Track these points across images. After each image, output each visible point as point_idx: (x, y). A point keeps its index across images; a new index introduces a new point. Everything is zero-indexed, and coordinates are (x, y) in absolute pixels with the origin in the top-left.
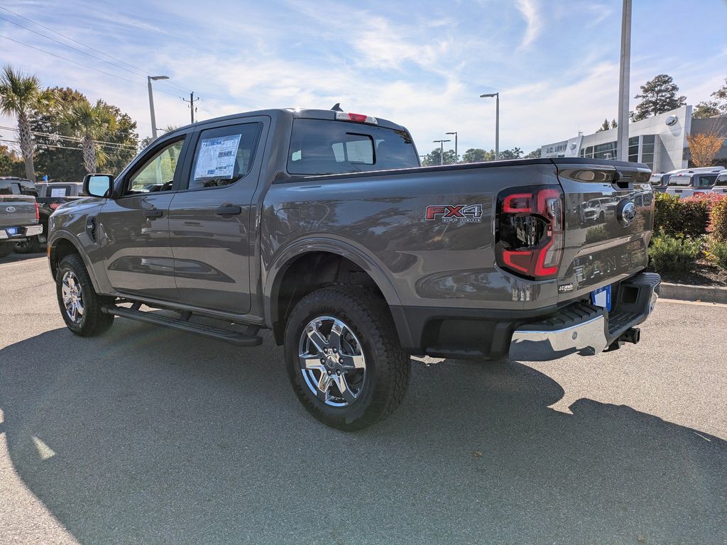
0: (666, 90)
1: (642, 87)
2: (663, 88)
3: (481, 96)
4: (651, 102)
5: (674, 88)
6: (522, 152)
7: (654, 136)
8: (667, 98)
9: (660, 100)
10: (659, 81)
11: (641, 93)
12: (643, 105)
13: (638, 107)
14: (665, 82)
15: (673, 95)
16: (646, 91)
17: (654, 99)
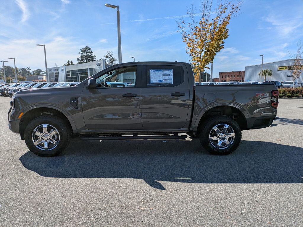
0: (89, 52)
1: (81, 50)
2: (88, 51)
3: (37, 45)
4: (84, 56)
5: (92, 52)
6: (31, 69)
7: (93, 69)
8: (90, 55)
9: (87, 55)
10: (86, 48)
11: (81, 52)
12: (82, 56)
13: (80, 57)
14: (89, 49)
15: (91, 54)
16: (82, 51)
17: (85, 55)
